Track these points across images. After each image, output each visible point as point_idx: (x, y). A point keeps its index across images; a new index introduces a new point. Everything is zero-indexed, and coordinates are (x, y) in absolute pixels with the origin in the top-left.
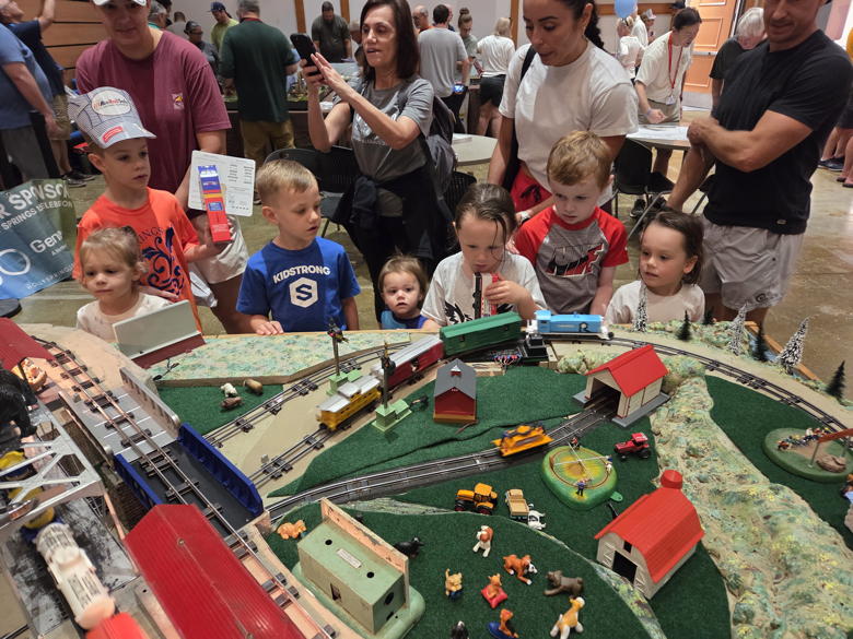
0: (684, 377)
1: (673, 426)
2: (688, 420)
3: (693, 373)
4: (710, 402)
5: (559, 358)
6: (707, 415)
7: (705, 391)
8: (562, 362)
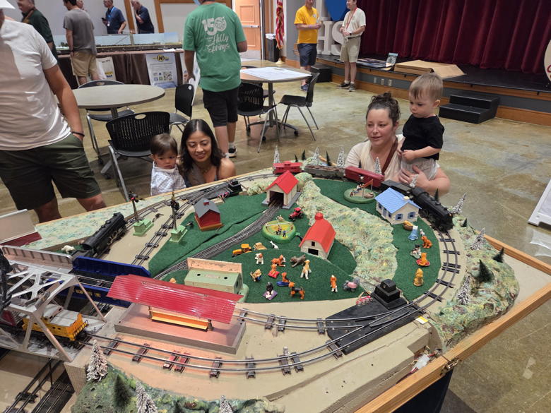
0: (305, 182)
1: (308, 203)
2: (313, 198)
3: (308, 179)
4: (319, 189)
5: (247, 189)
6: (320, 194)
7: (314, 185)
8: (249, 190)
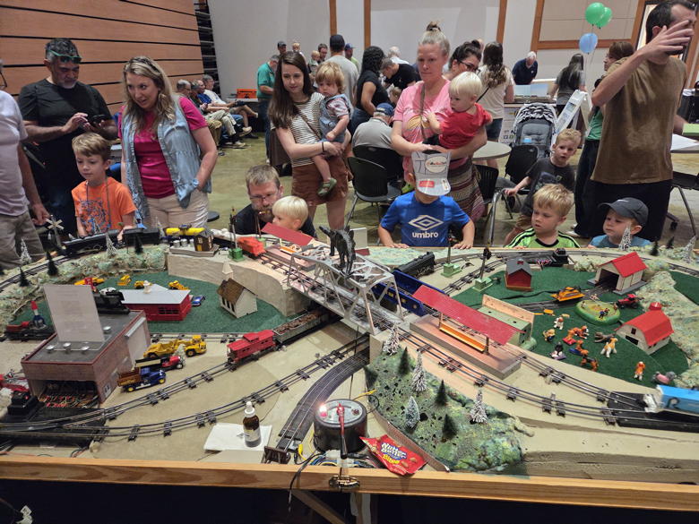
0: (657, 270)
2: (661, 291)
3: (662, 268)
6: (672, 288)
7: (670, 278)
